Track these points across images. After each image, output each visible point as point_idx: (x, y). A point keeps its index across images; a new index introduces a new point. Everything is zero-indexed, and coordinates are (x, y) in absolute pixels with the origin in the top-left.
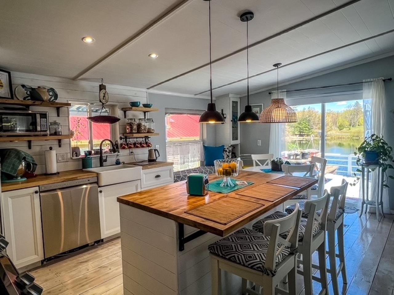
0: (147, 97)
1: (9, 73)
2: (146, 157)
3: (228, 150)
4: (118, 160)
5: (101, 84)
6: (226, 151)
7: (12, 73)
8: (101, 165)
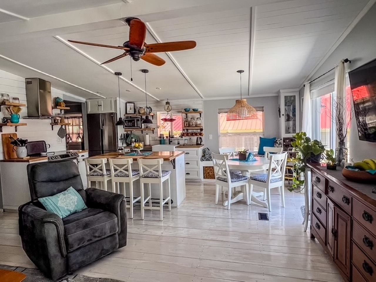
0: (202, 104)
1: (134, 103)
2: (195, 142)
3: (279, 143)
4: (179, 142)
5: (167, 101)
6: (277, 143)
7: (135, 103)
8: (170, 144)
